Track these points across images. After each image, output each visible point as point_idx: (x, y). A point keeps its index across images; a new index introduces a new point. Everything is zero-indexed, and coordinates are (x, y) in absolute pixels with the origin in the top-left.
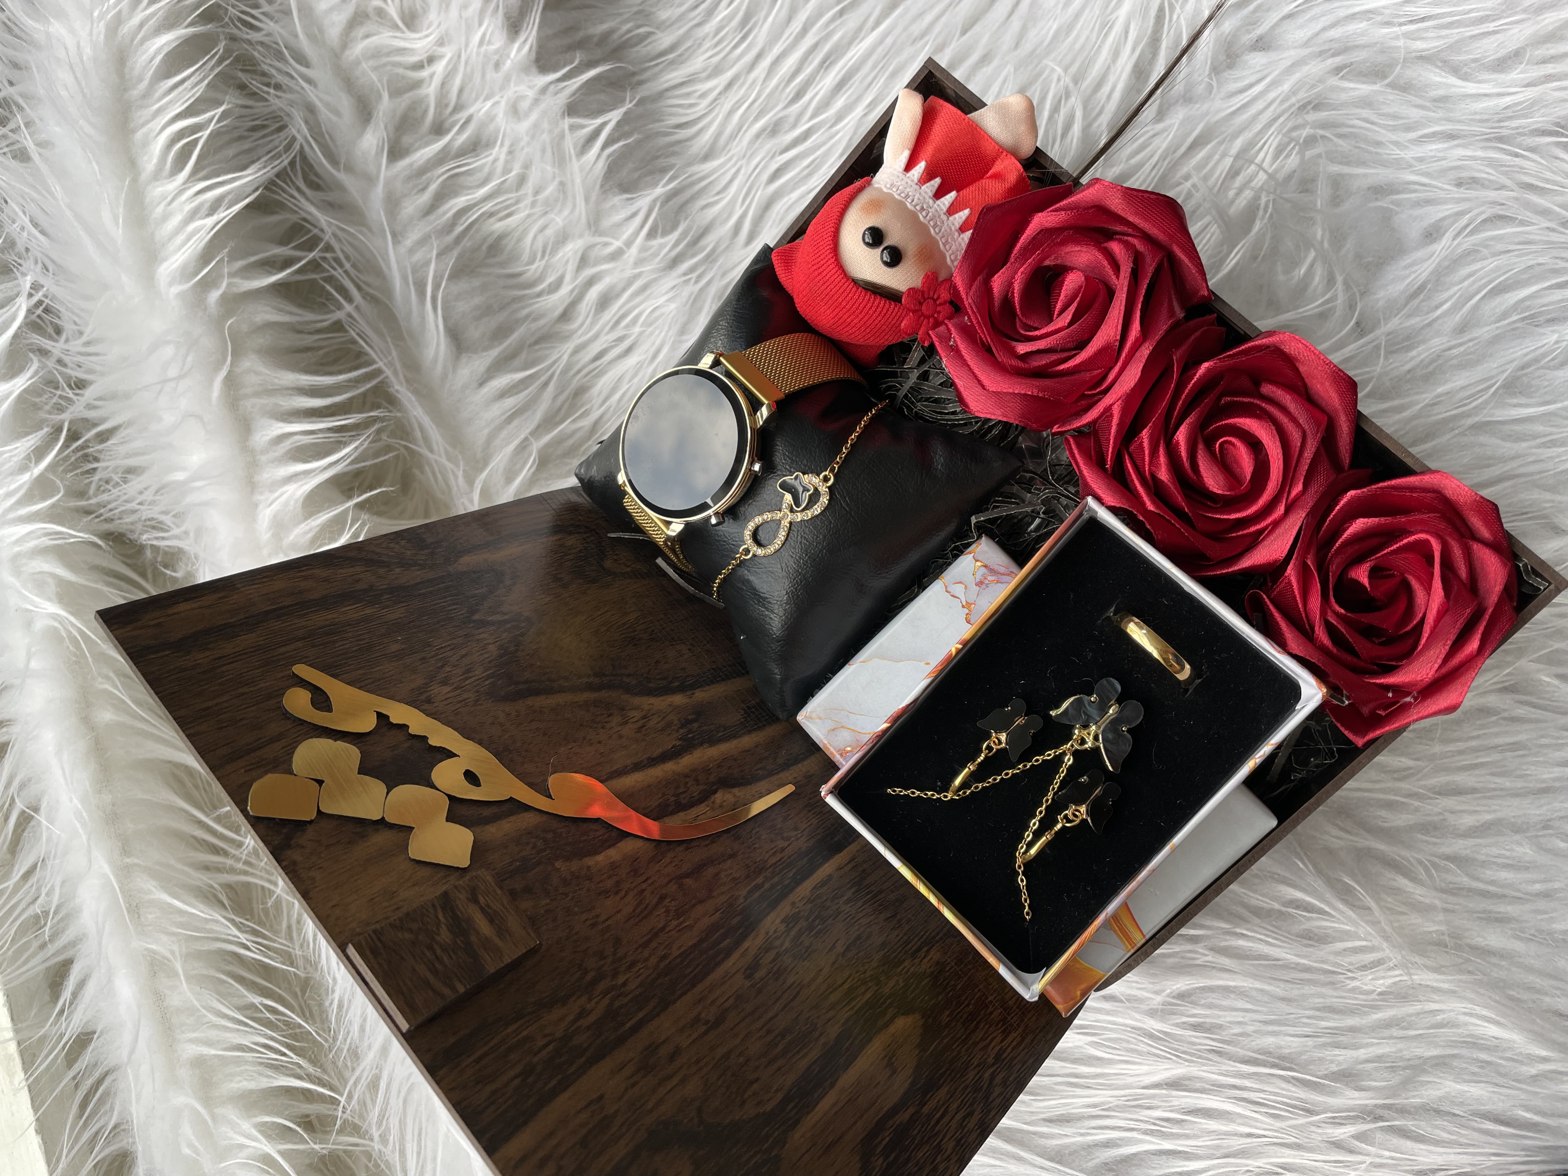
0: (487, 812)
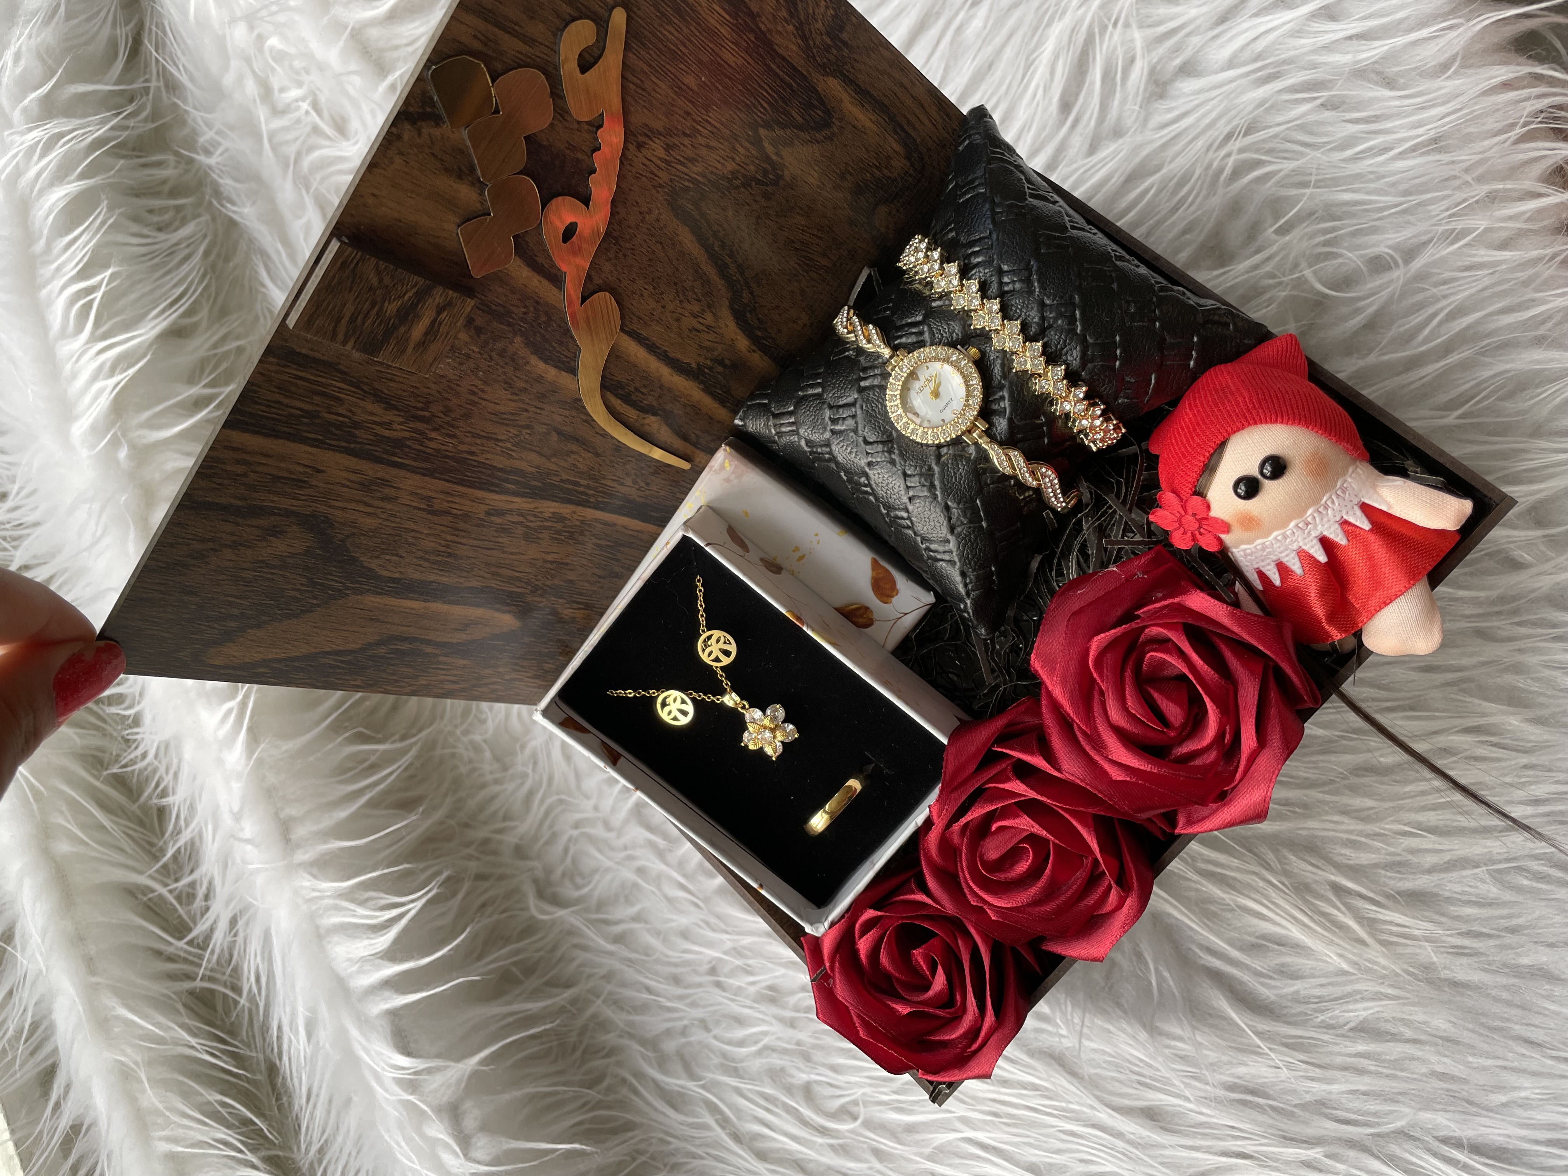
0: (541, 259)
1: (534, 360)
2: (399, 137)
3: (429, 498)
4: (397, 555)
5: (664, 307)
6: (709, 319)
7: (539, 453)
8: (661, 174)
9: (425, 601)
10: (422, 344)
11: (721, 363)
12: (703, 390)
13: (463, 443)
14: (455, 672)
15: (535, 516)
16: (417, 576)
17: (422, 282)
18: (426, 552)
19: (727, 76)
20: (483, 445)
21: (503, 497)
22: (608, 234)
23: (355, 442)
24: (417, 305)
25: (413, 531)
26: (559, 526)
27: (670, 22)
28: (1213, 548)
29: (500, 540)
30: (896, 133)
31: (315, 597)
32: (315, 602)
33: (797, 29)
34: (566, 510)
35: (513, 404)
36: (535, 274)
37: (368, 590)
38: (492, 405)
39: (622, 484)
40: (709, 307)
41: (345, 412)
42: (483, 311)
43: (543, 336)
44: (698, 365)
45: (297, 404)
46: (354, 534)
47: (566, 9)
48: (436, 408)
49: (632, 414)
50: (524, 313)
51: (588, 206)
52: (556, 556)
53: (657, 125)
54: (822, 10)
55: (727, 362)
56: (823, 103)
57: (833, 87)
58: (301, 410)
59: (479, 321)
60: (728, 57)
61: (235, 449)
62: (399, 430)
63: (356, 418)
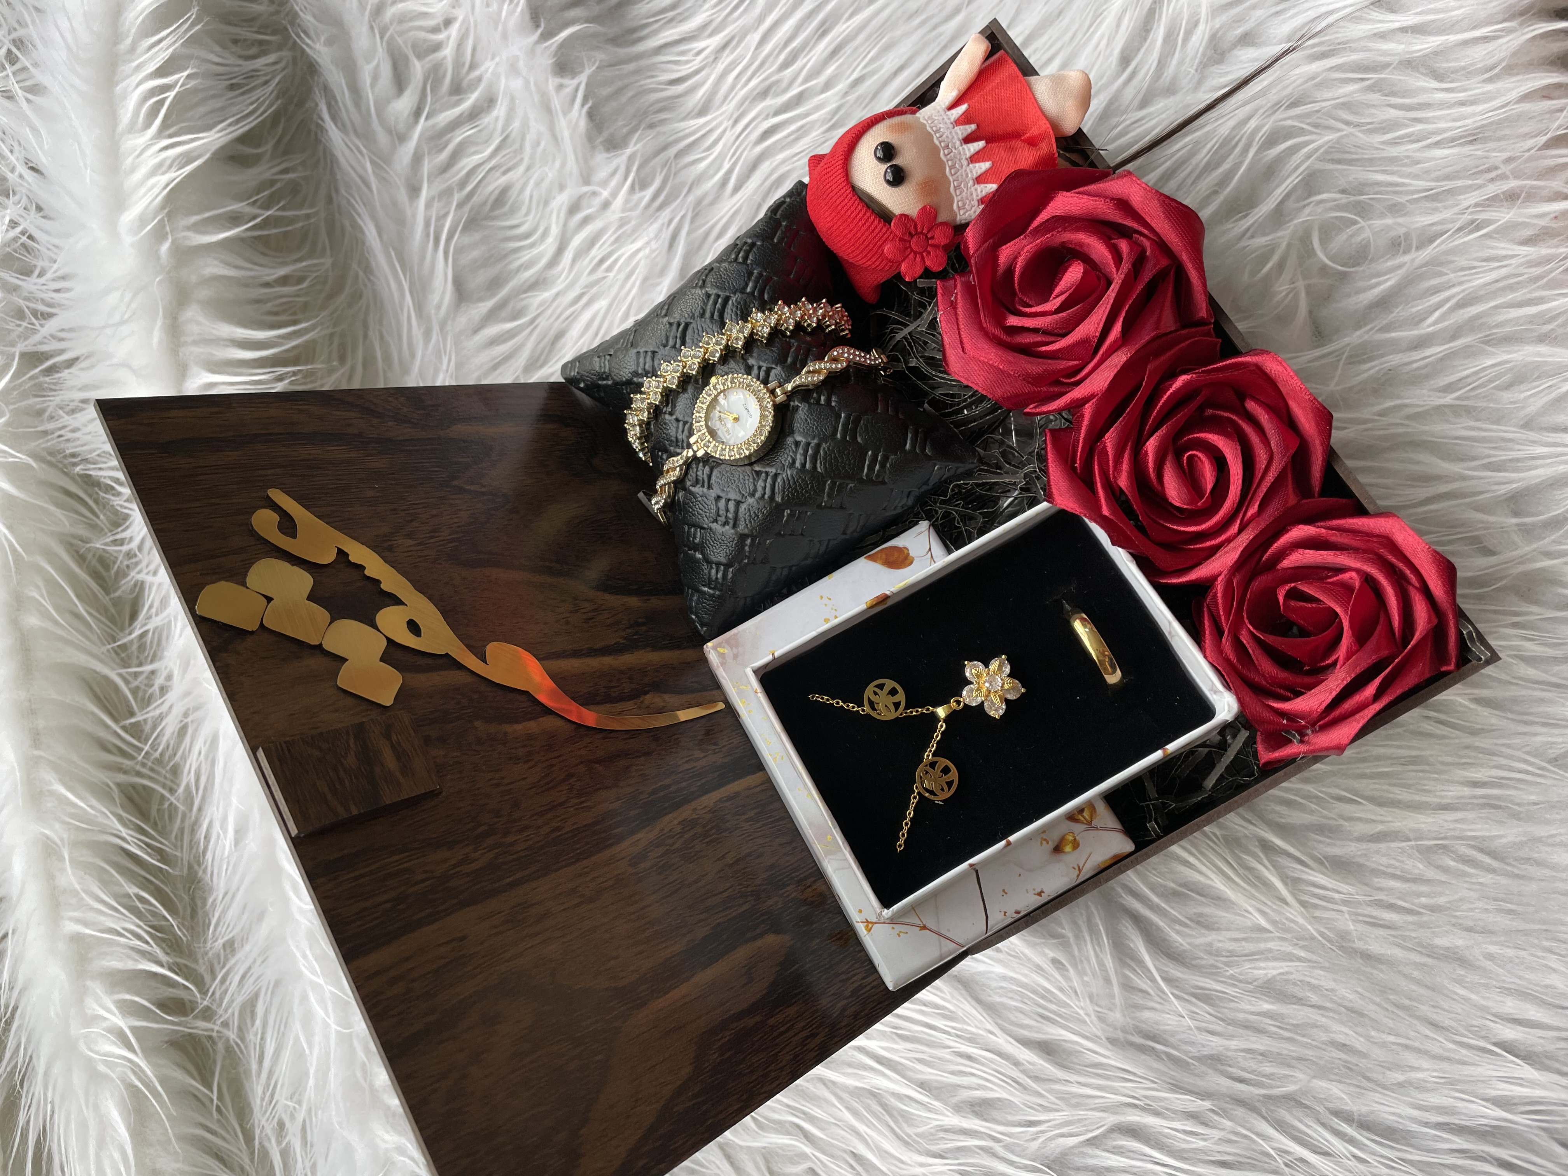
0: (421, 661)
1: (508, 728)
2: (227, 665)
3: (573, 891)
8: (426, 553)
9: (687, 980)
11: (638, 624)
12: (653, 651)
14: (799, 1025)
15: (670, 837)
16: (650, 963)
18: (629, 937)
19: (390, 474)
20: (556, 817)
21: (626, 843)
23: (460, 893)
25: (596, 927)
26: (699, 830)
27: (313, 476)
29: (672, 878)
33: (395, 421)
34: (685, 813)
35: (536, 769)
36: (431, 674)
38: (523, 783)
48: (485, 819)
50: (458, 704)
51: (403, 603)
53: (385, 530)
55: (639, 620)
58: (389, 901)
61: (377, 974)
62: (480, 857)
63: (437, 874)
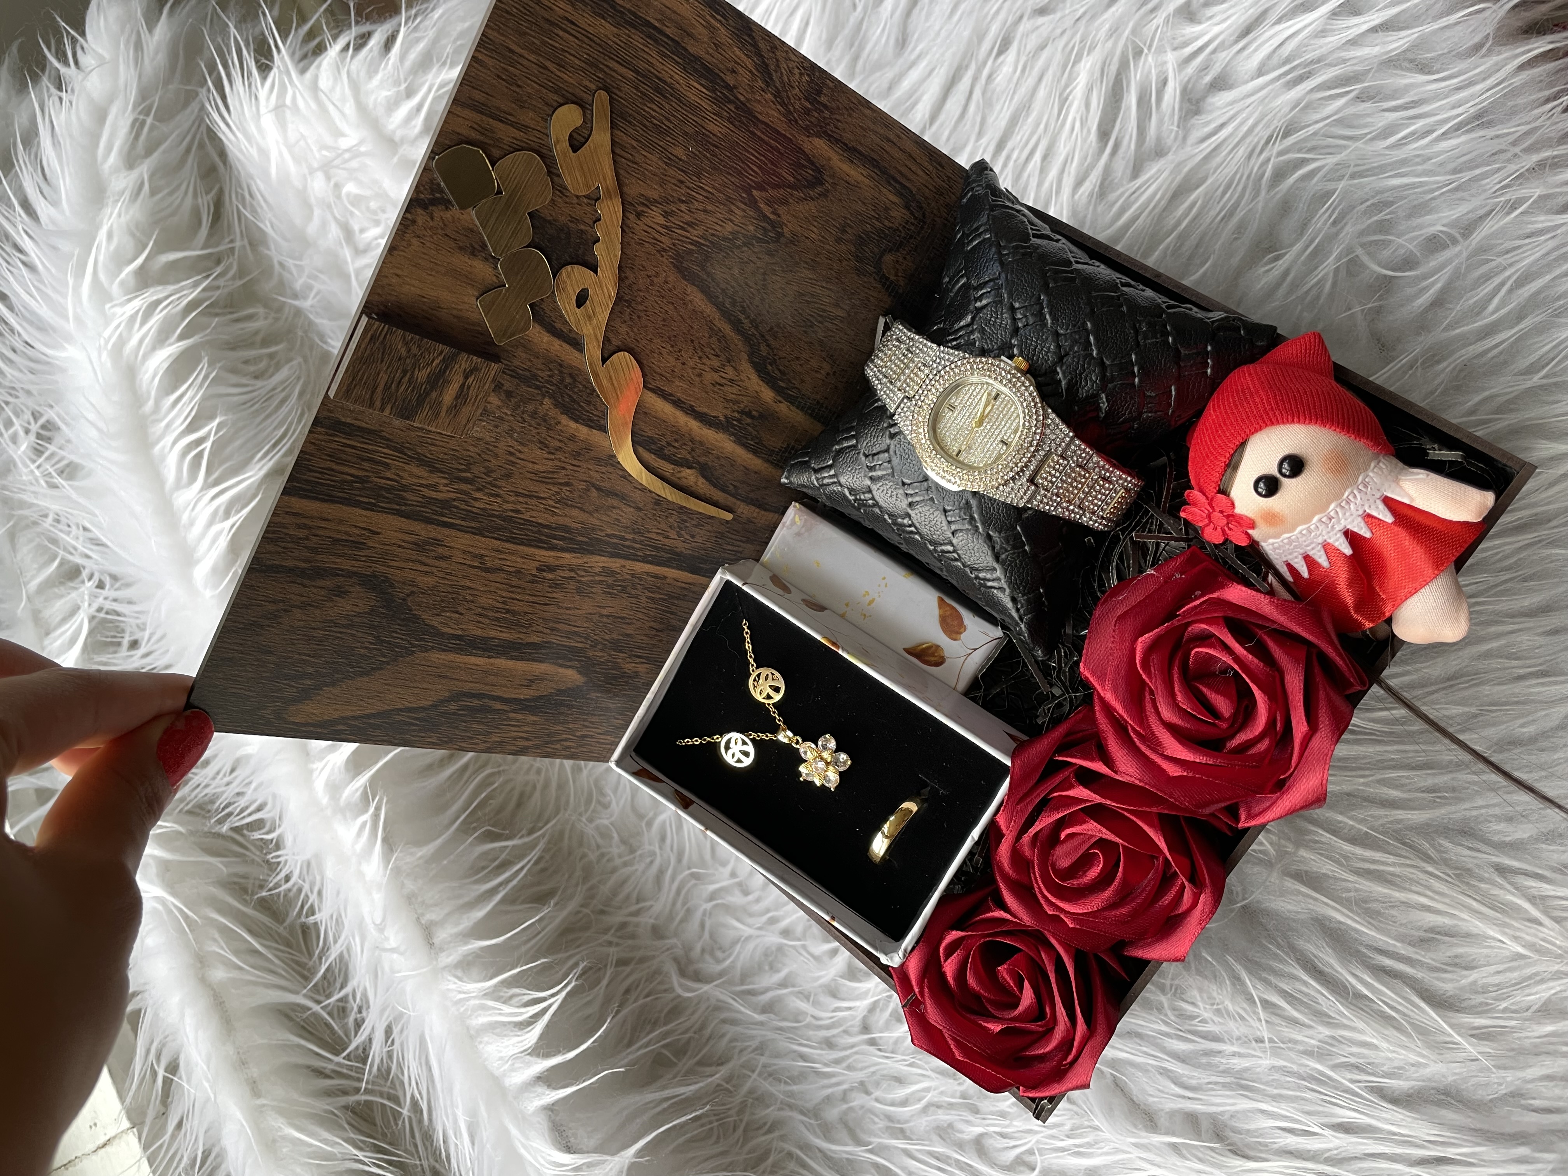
1: (564, 420)
2: (414, 222)
3: (482, 556)
4: (457, 612)
5: (684, 364)
6: (730, 372)
7: (581, 509)
8: (662, 239)
9: (489, 657)
10: (455, 408)
11: (749, 414)
12: (735, 442)
13: (507, 502)
14: (526, 729)
15: (585, 571)
16: (479, 632)
17: (447, 349)
18: (483, 608)
19: (714, 146)
20: (526, 503)
21: (552, 553)
22: (619, 299)
23: (406, 505)
24: (445, 372)
25: (470, 588)
26: (610, 580)
27: (652, 100)
28: (1243, 543)
29: (554, 595)
30: (891, 185)
31: (385, 656)
32: (383, 659)
33: (775, 97)
34: (615, 564)
35: (550, 463)
36: (556, 339)
37: (433, 647)
38: (531, 465)
39: (667, 537)
40: (729, 362)
41: (393, 477)
42: (511, 376)
43: (570, 396)
44: (726, 417)
45: (347, 470)
46: (413, 593)
47: (553, 97)
48: (477, 470)
49: (667, 468)
50: (550, 376)
51: (596, 272)
52: (612, 610)
53: (654, 195)
54: (797, 77)
55: (754, 413)
56: (813, 163)
57: (819, 147)
58: (352, 475)
59: (507, 385)
60: (711, 127)
61: (295, 514)
62: (444, 493)
63: (404, 482)
